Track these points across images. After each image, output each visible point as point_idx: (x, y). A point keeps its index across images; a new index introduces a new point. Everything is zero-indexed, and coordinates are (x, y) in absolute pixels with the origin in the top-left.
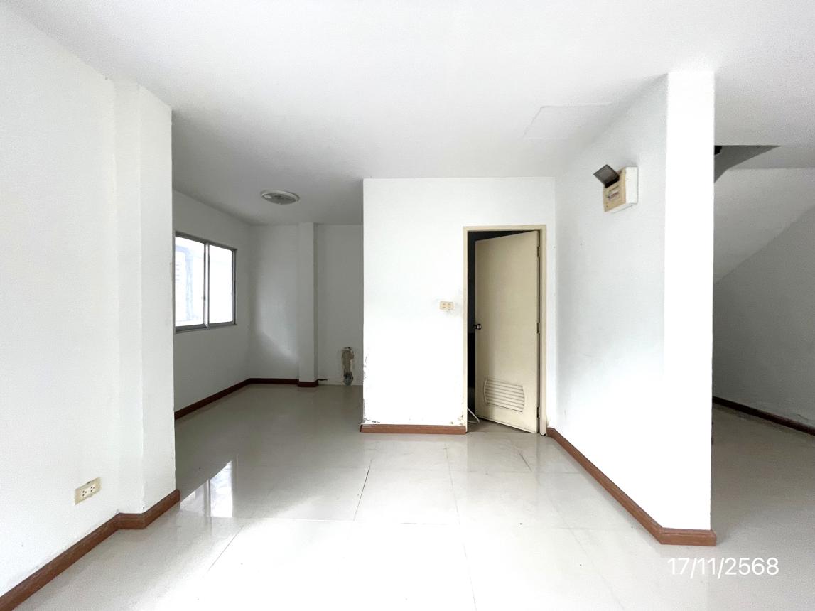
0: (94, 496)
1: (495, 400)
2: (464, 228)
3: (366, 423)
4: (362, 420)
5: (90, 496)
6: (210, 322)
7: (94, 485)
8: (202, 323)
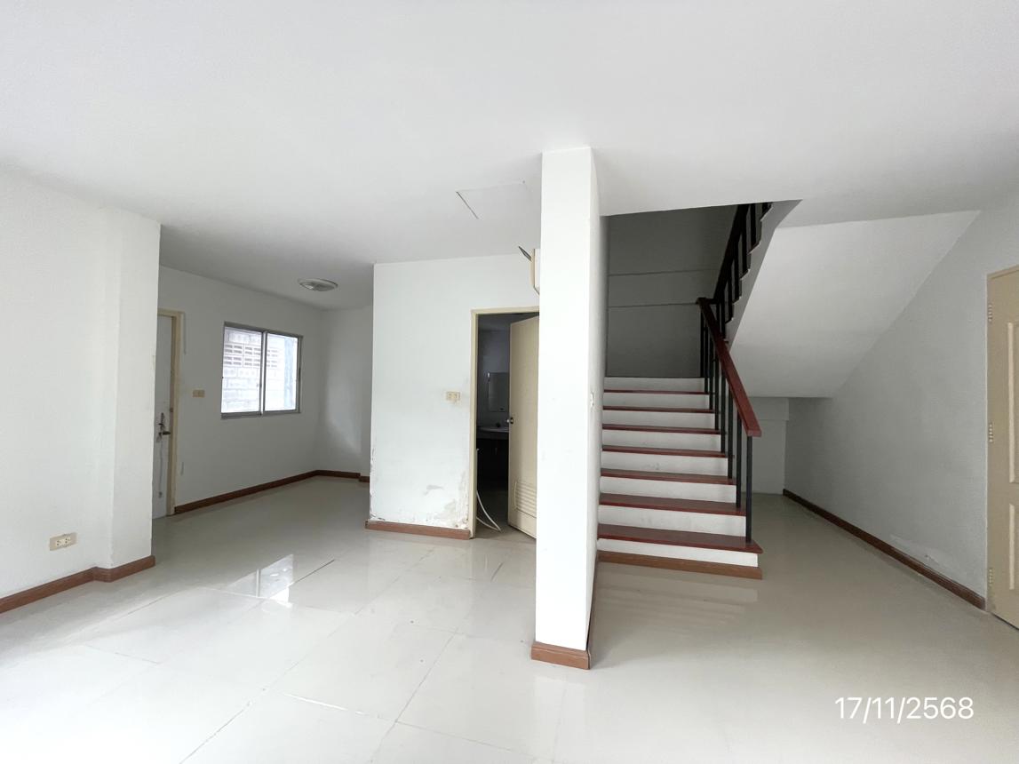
0: (69, 548)
1: (523, 506)
2: (472, 311)
3: (372, 519)
4: (368, 516)
5: (66, 546)
6: (266, 410)
7: (71, 539)
8: (257, 410)
